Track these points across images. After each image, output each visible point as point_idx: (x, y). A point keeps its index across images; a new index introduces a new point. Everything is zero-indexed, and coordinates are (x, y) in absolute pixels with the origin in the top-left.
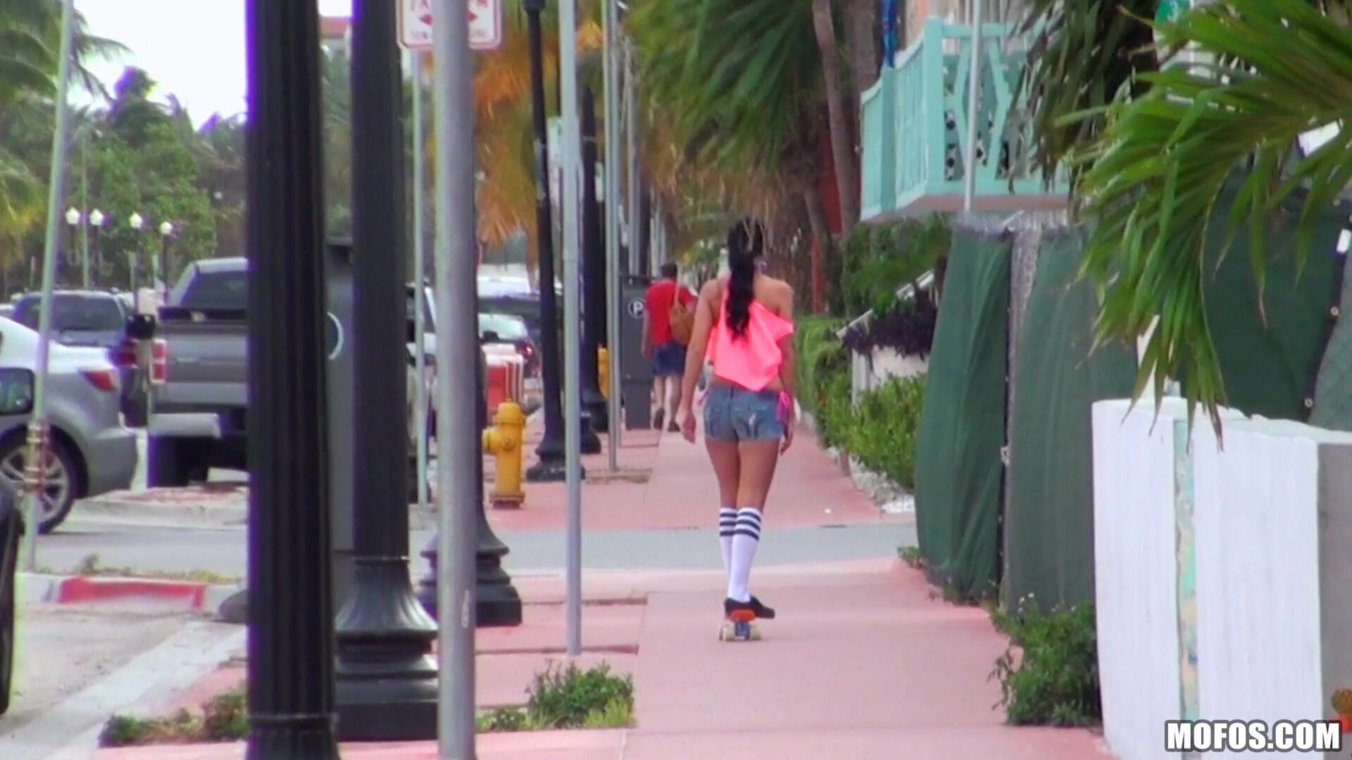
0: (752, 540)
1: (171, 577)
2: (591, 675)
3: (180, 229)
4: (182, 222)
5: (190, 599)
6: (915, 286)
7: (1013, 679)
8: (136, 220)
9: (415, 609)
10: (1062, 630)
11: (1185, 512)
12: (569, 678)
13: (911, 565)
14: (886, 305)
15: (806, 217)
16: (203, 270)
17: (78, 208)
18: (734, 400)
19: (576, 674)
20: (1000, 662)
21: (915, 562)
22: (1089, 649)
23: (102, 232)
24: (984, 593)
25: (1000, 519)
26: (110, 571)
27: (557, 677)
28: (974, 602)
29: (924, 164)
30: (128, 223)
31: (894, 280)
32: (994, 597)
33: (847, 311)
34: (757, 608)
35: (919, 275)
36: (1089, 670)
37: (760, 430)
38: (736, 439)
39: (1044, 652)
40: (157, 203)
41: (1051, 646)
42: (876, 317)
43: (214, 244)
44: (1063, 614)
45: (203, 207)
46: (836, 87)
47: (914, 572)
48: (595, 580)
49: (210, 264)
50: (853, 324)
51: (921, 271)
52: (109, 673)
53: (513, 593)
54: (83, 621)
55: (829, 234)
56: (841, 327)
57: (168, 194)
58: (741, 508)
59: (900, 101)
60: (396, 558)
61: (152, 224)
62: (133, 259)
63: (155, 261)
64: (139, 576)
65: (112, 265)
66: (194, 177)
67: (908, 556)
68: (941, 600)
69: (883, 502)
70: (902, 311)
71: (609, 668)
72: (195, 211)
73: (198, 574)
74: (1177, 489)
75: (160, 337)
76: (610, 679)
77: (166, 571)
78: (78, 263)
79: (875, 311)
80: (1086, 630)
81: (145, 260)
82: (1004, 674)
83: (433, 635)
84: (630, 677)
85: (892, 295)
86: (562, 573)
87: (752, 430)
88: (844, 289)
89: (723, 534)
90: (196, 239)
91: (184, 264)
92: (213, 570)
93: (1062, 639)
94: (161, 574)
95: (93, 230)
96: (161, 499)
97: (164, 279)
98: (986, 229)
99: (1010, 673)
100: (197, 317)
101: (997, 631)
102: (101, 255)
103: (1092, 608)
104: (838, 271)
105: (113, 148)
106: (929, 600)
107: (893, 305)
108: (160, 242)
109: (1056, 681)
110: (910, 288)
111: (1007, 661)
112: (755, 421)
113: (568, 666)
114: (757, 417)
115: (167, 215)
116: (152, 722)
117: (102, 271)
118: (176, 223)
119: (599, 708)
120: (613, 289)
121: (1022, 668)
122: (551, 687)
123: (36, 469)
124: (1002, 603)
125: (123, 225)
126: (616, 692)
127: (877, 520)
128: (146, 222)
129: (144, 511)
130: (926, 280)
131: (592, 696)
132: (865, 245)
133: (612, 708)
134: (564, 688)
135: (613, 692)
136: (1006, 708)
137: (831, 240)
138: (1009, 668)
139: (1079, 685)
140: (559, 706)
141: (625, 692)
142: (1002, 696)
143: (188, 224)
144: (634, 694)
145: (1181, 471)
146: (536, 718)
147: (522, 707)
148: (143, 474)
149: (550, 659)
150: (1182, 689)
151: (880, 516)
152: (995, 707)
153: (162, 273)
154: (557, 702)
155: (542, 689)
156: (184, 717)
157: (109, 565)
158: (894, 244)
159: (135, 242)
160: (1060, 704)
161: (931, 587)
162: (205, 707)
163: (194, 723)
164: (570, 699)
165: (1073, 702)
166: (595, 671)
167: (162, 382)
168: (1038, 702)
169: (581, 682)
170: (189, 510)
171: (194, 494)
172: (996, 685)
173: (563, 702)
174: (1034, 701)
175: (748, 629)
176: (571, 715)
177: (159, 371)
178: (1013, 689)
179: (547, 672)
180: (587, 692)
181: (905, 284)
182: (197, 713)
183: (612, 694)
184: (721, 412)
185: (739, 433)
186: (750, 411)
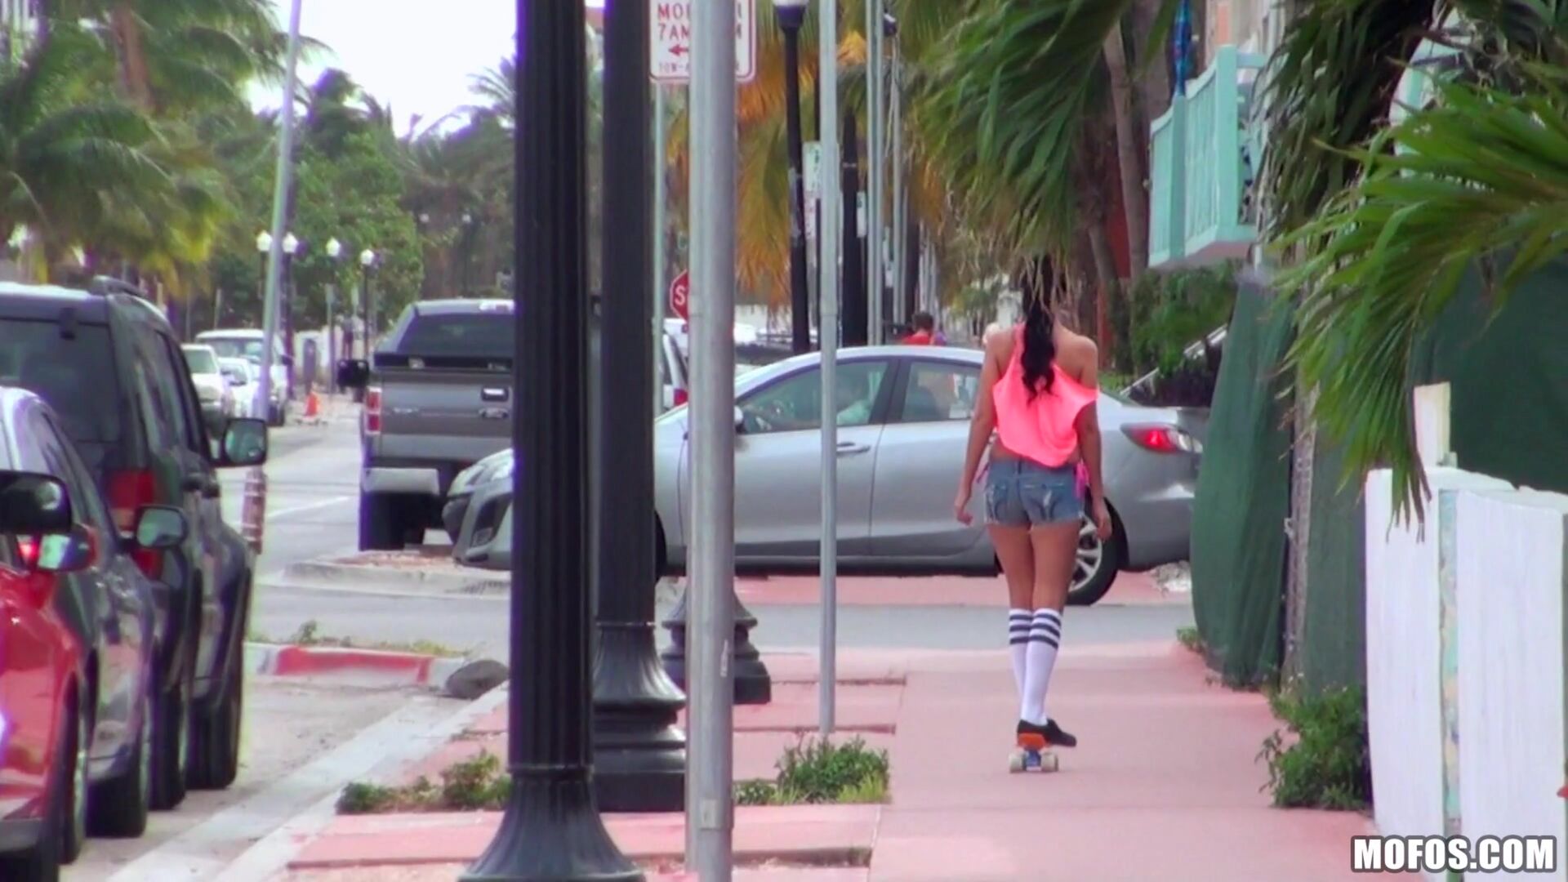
0: (1050, 648)
1: (393, 647)
2: (844, 750)
3: (383, 260)
4: (385, 250)
5: (417, 671)
6: (1207, 343)
7: (1281, 760)
8: (334, 247)
9: (660, 678)
10: (1333, 711)
11: (1448, 586)
12: (821, 752)
13: (1191, 648)
14: (1172, 363)
15: (1093, 262)
16: (423, 313)
17: (272, 233)
18: (1024, 475)
19: (830, 749)
20: (1268, 743)
21: (1195, 645)
22: (1360, 731)
23: (294, 260)
24: (1265, 677)
25: (1283, 597)
26: (328, 641)
27: (810, 752)
28: (1254, 688)
29: (1215, 208)
30: (325, 250)
31: (1184, 337)
32: (1276, 682)
33: (1136, 369)
34: (1053, 734)
35: (1210, 332)
36: (1361, 752)
37: (1057, 510)
38: (1027, 523)
39: (1312, 734)
40: (357, 226)
41: (1321, 727)
42: (1162, 377)
43: (422, 278)
44: (1330, 695)
45: (408, 233)
46: (1125, 112)
47: (1192, 656)
48: (852, 658)
49: (430, 306)
50: (1137, 383)
51: (1213, 327)
52: (335, 747)
53: (761, 669)
54: (301, 694)
55: (1117, 278)
56: (1125, 386)
57: (369, 216)
58: (1037, 609)
59: (1191, 136)
60: (641, 624)
61: (352, 251)
62: (329, 293)
63: (355, 297)
64: (357, 647)
65: (305, 299)
66: (398, 197)
67: (1187, 640)
68: (1220, 685)
69: (1167, 579)
70: (1191, 371)
71: (863, 743)
72: (400, 238)
73: (421, 645)
74: (1443, 562)
75: (375, 386)
76: (865, 754)
77: (389, 642)
79: (1162, 371)
80: (1358, 712)
81: (342, 294)
82: (1272, 754)
83: (679, 705)
84: (885, 753)
85: (1181, 354)
86: (815, 653)
87: (1047, 511)
88: (1132, 343)
89: (1013, 641)
90: (401, 270)
91: (398, 305)
92: (440, 642)
93: (1333, 721)
94: (383, 645)
95: (285, 257)
96: (377, 564)
97: (364, 317)
99: (1278, 754)
100: (416, 364)
101: (1276, 716)
102: (293, 286)
103: (1364, 689)
104: (1126, 322)
105: (308, 161)
106: (1206, 685)
107: (1181, 364)
108: (360, 272)
109: (1326, 763)
110: (1200, 346)
111: (1275, 742)
112: (1051, 501)
113: (821, 741)
114: (1053, 495)
115: (368, 242)
116: (391, 790)
117: (295, 308)
118: (379, 251)
119: (853, 784)
120: (874, 343)
121: (1291, 749)
122: (802, 762)
123: (253, 526)
124: (1283, 689)
125: (319, 252)
126: (871, 768)
127: (1156, 600)
128: (345, 248)
129: (358, 576)
130: (1218, 337)
131: (845, 772)
132: (1156, 293)
133: (867, 784)
134: (816, 763)
135: (867, 768)
136: (1273, 790)
137: (1118, 286)
138: (1278, 749)
139: (1350, 768)
140: (810, 781)
141: (880, 768)
142: (1269, 778)
143: (391, 252)
144: (889, 771)
145: (1447, 542)
146: (787, 792)
147: (773, 782)
148: (354, 535)
149: (802, 736)
150: (1445, 767)
151: (1164, 596)
152: (1261, 790)
153: (362, 310)
154: (809, 777)
155: (792, 764)
156: (423, 785)
157: (328, 634)
158: (1184, 295)
159: (332, 273)
160: (1330, 787)
161: (1211, 672)
162: (445, 775)
163: (433, 791)
164: (823, 774)
165: (1343, 785)
166: (849, 746)
167: (377, 433)
168: (1307, 784)
169: (835, 758)
170: (408, 575)
171: (412, 559)
172: (1264, 765)
173: (815, 778)
174: (1303, 783)
175: (1039, 758)
176: (824, 791)
177: (373, 422)
178: (1281, 771)
179: (798, 749)
180: (840, 768)
181: (1196, 341)
182: (437, 781)
183: (866, 770)
184: (1007, 490)
185: (1031, 515)
186: (1044, 487)
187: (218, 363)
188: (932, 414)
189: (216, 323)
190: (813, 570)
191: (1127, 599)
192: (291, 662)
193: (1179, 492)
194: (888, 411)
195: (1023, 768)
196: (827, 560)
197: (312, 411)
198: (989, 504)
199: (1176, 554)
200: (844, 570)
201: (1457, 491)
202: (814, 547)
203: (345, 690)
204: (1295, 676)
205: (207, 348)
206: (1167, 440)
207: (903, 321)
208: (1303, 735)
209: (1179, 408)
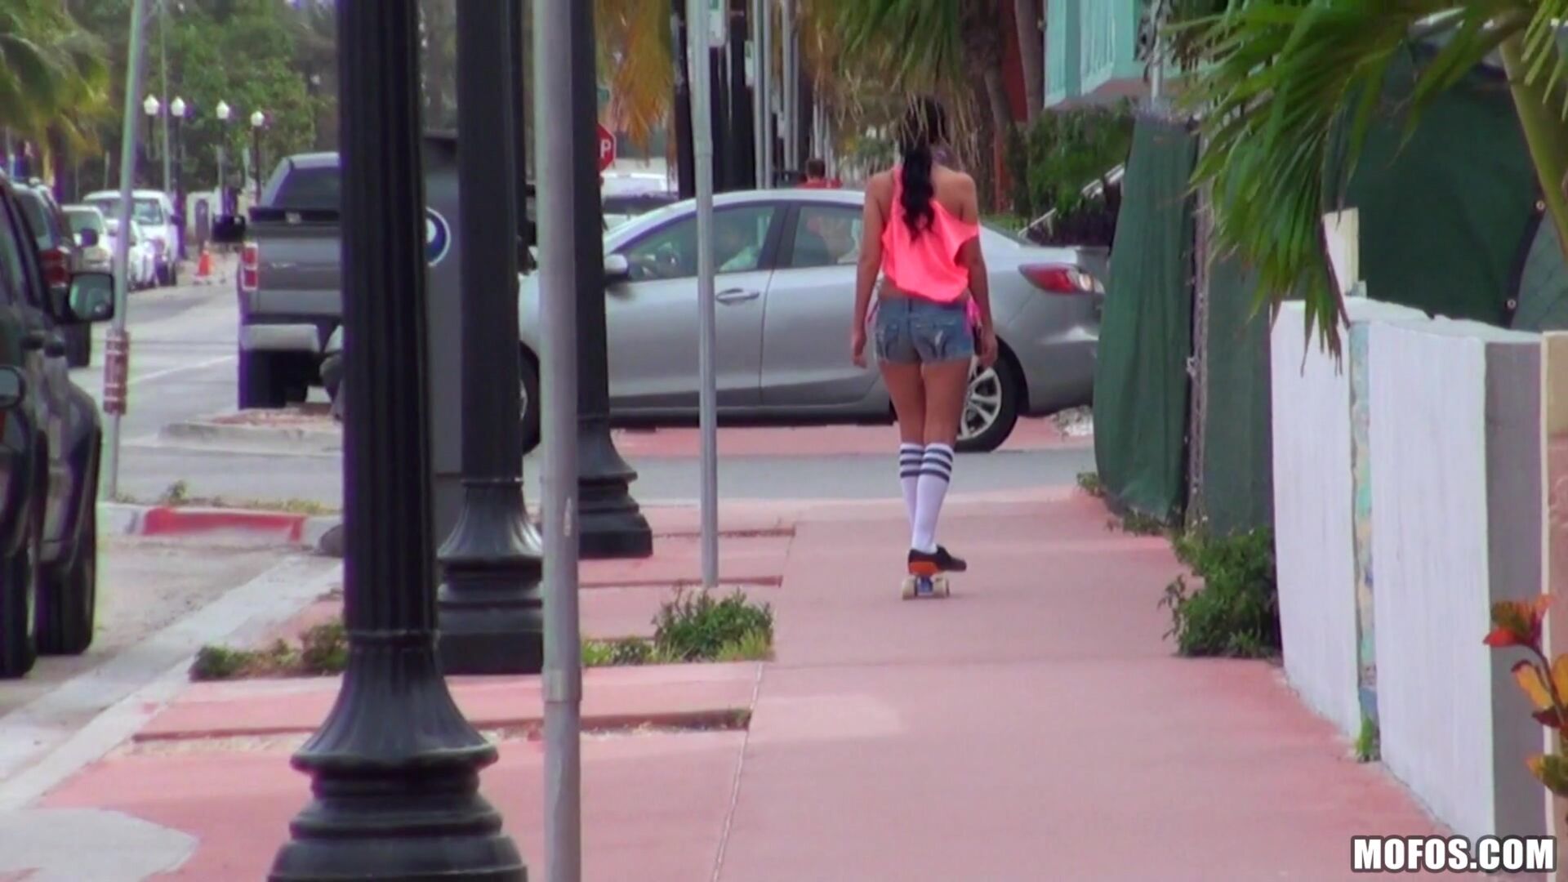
0: (941, 481)
1: (269, 506)
2: (724, 605)
3: (273, 119)
4: (275, 111)
5: (288, 530)
6: (1104, 181)
7: (1185, 607)
8: (223, 110)
9: (530, 533)
10: (1239, 554)
11: (1360, 423)
12: (701, 608)
13: (1092, 493)
14: (1070, 203)
15: (988, 104)
16: (298, 166)
17: (158, 97)
18: (914, 315)
19: (709, 603)
20: (1170, 589)
21: (1096, 490)
22: (1268, 575)
23: (182, 123)
25: (1186, 440)
26: (199, 501)
27: (688, 606)
28: (1156, 531)
29: (1111, 46)
30: (215, 113)
31: (1081, 175)
32: (1178, 524)
33: (1034, 210)
34: (944, 560)
35: (1110, 168)
36: (1269, 597)
37: (948, 348)
38: (918, 359)
39: (1218, 578)
40: (246, 89)
41: (1226, 571)
42: (1060, 217)
43: (312, 136)
44: (1236, 539)
45: (298, 93)
47: (1095, 501)
48: (733, 509)
49: (305, 159)
50: (1035, 223)
51: (1112, 164)
52: (200, 608)
53: (643, 523)
54: (171, 554)
55: (1013, 124)
56: (1022, 226)
57: (258, 79)
58: (929, 443)
60: (509, 480)
61: (241, 113)
62: (220, 153)
63: (246, 155)
64: (229, 507)
65: (196, 160)
66: (288, 58)
67: (1086, 483)
68: (1121, 529)
69: (1067, 423)
70: (1089, 209)
71: (744, 597)
72: (290, 99)
73: (294, 504)
74: (1353, 398)
75: (251, 239)
76: (747, 609)
77: (261, 501)
78: (157, 157)
79: (1059, 210)
80: (1266, 554)
81: (234, 156)
82: (1175, 601)
84: (768, 606)
85: (1078, 192)
86: (697, 503)
87: (939, 351)
88: (1030, 184)
89: (904, 475)
90: (292, 129)
91: (278, 158)
92: (312, 499)
93: (1240, 565)
94: (256, 505)
95: (174, 121)
96: (254, 422)
97: (257, 177)
98: (1170, 119)
99: (1182, 600)
100: (293, 219)
101: (1180, 560)
102: (183, 148)
103: (1272, 531)
104: (1023, 165)
105: (197, 27)
106: (1108, 530)
107: (1079, 202)
108: (251, 134)
109: (1232, 608)
110: (1097, 184)
111: (1178, 588)
112: (942, 338)
113: (701, 595)
114: (944, 333)
115: (258, 103)
116: (247, 654)
117: (185, 169)
118: (268, 112)
119: (734, 639)
120: (764, 187)
121: (1196, 595)
122: (681, 618)
123: (116, 385)
124: (1187, 533)
125: (209, 115)
126: (753, 623)
127: (1057, 445)
128: (234, 109)
129: (233, 435)
130: (1116, 175)
131: (726, 627)
132: (1052, 135)
133: (748, 640)
134: (695, 619)
135: (750, 623)
136: (1177, 637)
137: (1014, 130)
138: (1181, 595)
139: (1257, 612)
140: (690, 638)
141: (762, 622)
142: (1173, 625)
143: (282, 114)
144: (773, 625)
145: (1357, 377)
146: (663, 650)
147: (648, 639)
148: (234, 394)
149: (680, 591)
150: (1358, 612)
151: (1063, 440)
152: (1165, 636)
153: (254, 170)
154: (689, 633)
155: (671, 620)
156: (281, 649)
157: (201, 494)
158: (1081, 134)
159: (222, 136)
160: (1237, 633)
161: (1111, 516)
162: (305, 638)
163: (291, 655)
164: (702, 630)
165: (1251, 631)
166: (730, 601)
167: (254, 289)
168: (1212, 631)
169: (715, 613)
170: (285, 434)
171: (291, 417)
172: (1167, 612)
173: (695, 634)
174: (1208, 629)
175: (931, 584)
176: (704, 648)
177: (250, 278)
178: (1185, 616)
179: (677, 603)
180: (721, 623)
181: (1093, 179)
182: (295, 644)
183: (749, 625)
184: (898, 329)
185: (922, 354)
186: (935, 327)
187: (106, 225)
188: (823, 258)
189: (106, 183)
190: (693, 421)
191: (1026, 446)
192: (158, 522)
193: (1080, 334)
194: (775, 257)
195: (913, 595)
196: (706, 411)
197: (204, 270)
198: (878, 343)
199: (1079, 399)
200: (724, 421)
201: (1368, 322)
202: (693, 398)
203: (218, 551)
204: (1199, 519)
205: (95, 209)
206: (1067, 280)
207: (796, 167)
208: (1208, 580)
209: (1078, 248)
